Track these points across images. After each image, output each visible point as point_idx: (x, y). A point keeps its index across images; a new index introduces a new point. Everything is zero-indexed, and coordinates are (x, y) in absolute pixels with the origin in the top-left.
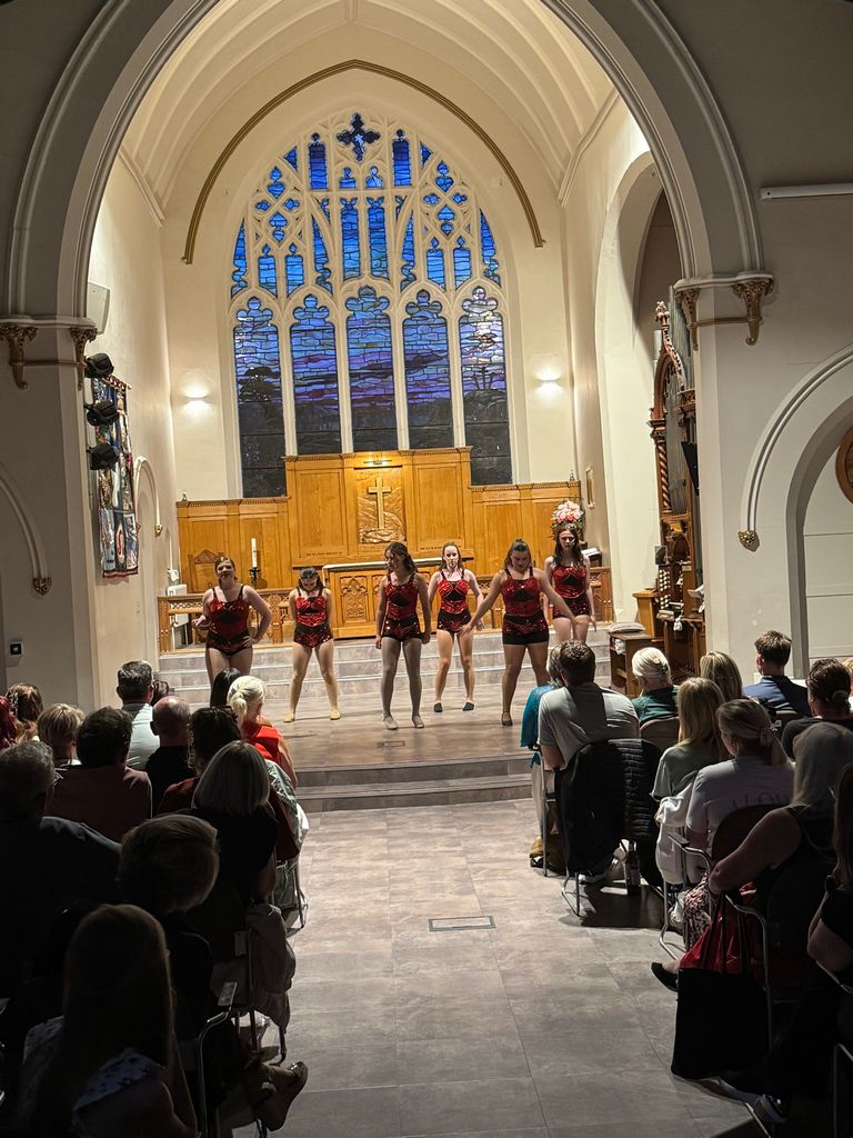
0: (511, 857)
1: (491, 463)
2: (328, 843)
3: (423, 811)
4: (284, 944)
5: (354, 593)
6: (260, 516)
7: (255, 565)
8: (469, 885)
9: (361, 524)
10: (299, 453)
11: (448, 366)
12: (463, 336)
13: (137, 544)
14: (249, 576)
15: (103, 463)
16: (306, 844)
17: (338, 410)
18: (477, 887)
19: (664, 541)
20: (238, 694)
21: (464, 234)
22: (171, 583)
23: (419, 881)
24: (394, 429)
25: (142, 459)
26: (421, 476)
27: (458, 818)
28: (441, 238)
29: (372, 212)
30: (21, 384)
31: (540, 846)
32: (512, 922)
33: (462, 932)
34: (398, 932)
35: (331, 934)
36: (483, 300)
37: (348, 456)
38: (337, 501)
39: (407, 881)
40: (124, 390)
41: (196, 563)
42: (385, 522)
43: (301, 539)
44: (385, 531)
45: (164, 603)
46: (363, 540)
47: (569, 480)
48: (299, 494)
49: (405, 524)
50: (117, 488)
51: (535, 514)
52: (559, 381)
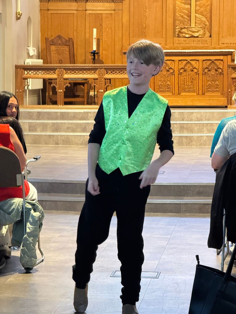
5: (164, 73)
7: (95, 48)
9: (177, 22)
14: (90, 57)
18: (163, 257)
22: (30, 57)
38: (160, 3)
41: (50, 45)
42: (195, 22)
43: (131, 31)
44: (195, 28)
45: (21, 69)
46: (178, 34)
49: (211, 25)
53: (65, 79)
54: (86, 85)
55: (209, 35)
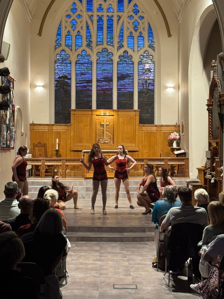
0: (145, 263)
1: (147, 116)
2: (78, 253)
3: (114, 244)
4: (59, 290)
6: (59, 131)
8: (129, 272)
9: (97, 136)
10: (76, 108)
11: (133, 79)
12: (139, 68)
13: (15, 137)
14: (55, 153)
15: (4, 107)
16: (69, 253)
17: (91, 93)
18: (131, 273)
19: (210, 149)
20: (48, 196)
21: (142, 31)
23: (110, 269)
24: (111, 102)
25: (18, 107)
26: (121, 119)
27: (126, 247)
28: (134, 32)
29: (108, 21)
31: (156, 260)
32: (143, 288)
33: (125, 290)
34: (101, 288)
35: (76, 287)
36: (148, 56)
37: (94, 111)
38: (89, 127)
39: (106, 269)
40: (13, 81)
41: (35, 147)
42: (106, 136)
43: (75, 140)
44: (106, 139)
46: (98, 142)
47: (175, 124)
48: (75, 123)
49: (113, 137)
50: (8, 117)
51: (162, 136)
52: (174, 87)
53: (45, 165)
54: (53, 166)
55: (113, 142)
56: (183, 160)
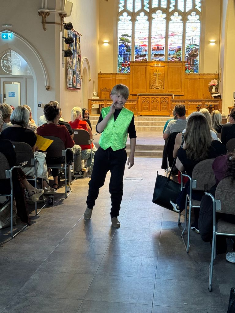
5: (146, 102)
6: (121, 79)
9: (151, 83)
13: (81, 82)
15: (68, 55)
20: (74, 111)
22: (94, 96)
25: (85, 58)
26: (170, 69)
30: (45, 29)
37: (151, 62)
38: (144, 75)
40: (80, 36)
41: (102, 91)
42: (158, 83)
43: (133, 86)
44: (158, 85)
45: (91, 100)
46: (151, 88)
47: (215, 73)
48: (134, 73)
49: (164, 84)
50: (75, 64)
51: (204, 83)
52: (215, 42)
55: (163, 88)
56: (217, 101)
